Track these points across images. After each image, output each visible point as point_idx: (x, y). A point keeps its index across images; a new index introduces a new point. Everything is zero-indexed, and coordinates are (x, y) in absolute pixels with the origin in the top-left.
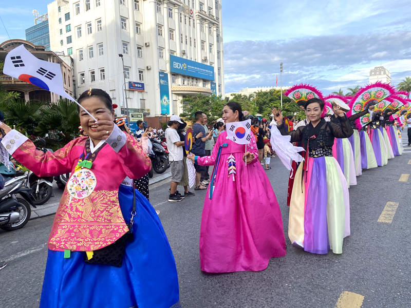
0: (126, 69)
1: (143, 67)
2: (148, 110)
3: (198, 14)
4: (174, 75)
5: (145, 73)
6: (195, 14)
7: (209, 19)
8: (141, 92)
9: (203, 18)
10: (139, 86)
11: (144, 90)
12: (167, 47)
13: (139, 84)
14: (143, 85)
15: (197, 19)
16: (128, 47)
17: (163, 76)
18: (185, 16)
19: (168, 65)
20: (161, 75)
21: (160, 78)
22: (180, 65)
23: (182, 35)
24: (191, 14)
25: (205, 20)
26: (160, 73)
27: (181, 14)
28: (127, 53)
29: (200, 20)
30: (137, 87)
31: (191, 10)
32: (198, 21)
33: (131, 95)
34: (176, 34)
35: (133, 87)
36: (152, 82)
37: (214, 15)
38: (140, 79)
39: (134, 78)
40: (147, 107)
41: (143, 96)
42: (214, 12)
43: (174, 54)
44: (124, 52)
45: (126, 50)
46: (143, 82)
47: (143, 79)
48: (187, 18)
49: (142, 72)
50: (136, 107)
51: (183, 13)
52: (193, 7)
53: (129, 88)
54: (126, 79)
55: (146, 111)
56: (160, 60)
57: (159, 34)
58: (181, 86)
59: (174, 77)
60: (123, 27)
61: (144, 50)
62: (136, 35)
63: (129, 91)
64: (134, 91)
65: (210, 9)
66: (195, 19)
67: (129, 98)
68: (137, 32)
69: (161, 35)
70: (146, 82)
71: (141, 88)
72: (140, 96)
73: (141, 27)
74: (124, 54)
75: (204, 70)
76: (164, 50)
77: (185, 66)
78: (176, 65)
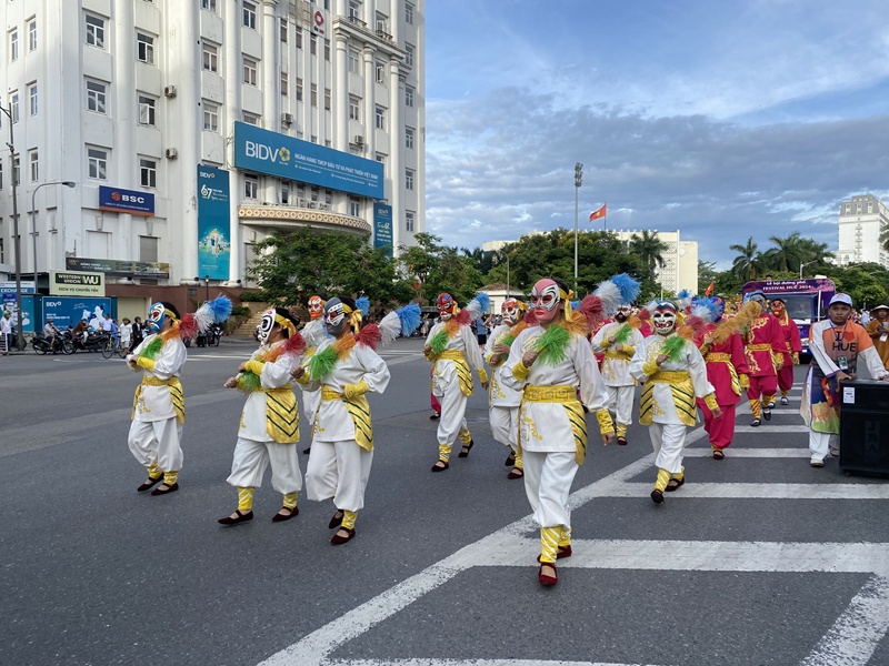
0: (98, 154)
1: (153, 151)
2: (165, 266)
3: (337, 25)
4: (255, 177)
5: (163, 170)
6: (332, 26)
7: (375, 42)
8: (146, 217)
9: (354, 38)
10: (133, 199)
11: (152, 210)
12: (230, 102)
13: (137, 194)
14: (149, 199)
15: (338, 40)
16: (108, 94)
17: (211, 176)
18: (299, 28)
19: (230, 150)
20: (203, 175)
21: (201, 182)
22: (269, 150)
23: (284, 75)
24: (319, 24)
25: (364, 43)
26: (200, 169)
27: (284, 21)
28: (101, 110)
29: (345, 42)
30: (129, 203)
31: (318, 14)
32: (340, 45)
33: (108, 223)
34: (265, 72)
35: (113, 201)
36: (178, 193)
37: (394, 33)
38: (144, 182)
39: (122, 176)
40: (162, 258)
41: (150, 228)
42: (392, 27)
43: (253, 121)
44: (92, 106)
45: (97, 103)
46: (151, 191)
47: (153, 184)
48: (303, 33)
49: (152, 165)
50: (123, 256)
51: (290, 20)
52: (326, 7)
53: (101, 203)
54: (93, 180)
55: (156, 270)
56: (205, 135)
57: (207, 67)
58: (265, 207)
59: (252, 181)
60: (90, 40)
61: (162, 107)
62: (139, 65)
63: (103, 211)
64: (117, 213)
65: (381, 17)
66: (331, 38)
67: (100, 231)
68: (142, 56)
69: (214, 69)
70: (160, 192)
71: (144, 206)
72: (141, 228)
73: (156, 45)
74: (91, 112)
75: (351, 171)
76: (221, 109)
77: (285, 154)
78: (255, 151)
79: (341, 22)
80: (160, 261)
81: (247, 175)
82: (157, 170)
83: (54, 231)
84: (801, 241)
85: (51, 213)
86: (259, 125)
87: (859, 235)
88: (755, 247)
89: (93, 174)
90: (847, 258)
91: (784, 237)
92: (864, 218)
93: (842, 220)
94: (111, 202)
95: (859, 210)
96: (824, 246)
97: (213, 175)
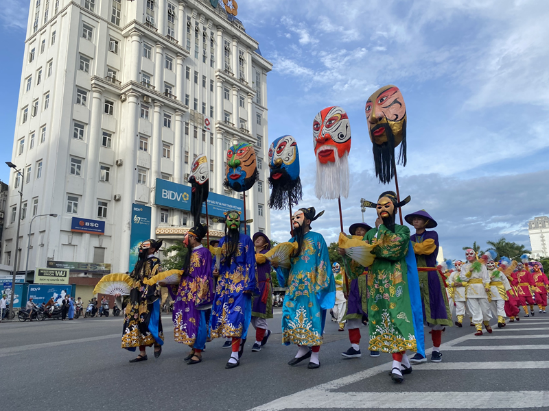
0: (73, 198)
1: (106, 196)
2: (108, 266)
3: (218, 125)
4: (167, 210)
5: (112, 208)
6: (214, 126)
7: (240, 134)
8: (99, 236)
9: (227, 132)
10: (92, 225)
11: (103, 231)
12: (154, 168)
13: (95, 222)
14: (102, 225)
15: (218, 133)
16: (82, 165)
17: (140, 210)
18: (196, 127)
19: (153, 194)
20: (135, 209)
21: (134, 213)
22: (176, 194)
23: (187, 152)
24: (207, 125)
25: (233, 135)
26: (134, 206)
27: (187, 124)
28: (78, 174)
29: (222, 134)
30: (90, 227)
31: (207, 120)
32: (219, 136)
33: (76, 240)
34: (175, 152)
35: (79, 226)
36: (120, 221)
37: (250, 129)
38: (100, 214)
39: (87, 211)
40: (107, 261)
41: (101, 242)
42: (249, 126)
43: (167, 178)
44: (73, 172)
45: (76, 169)
46: (103, 220)
47: (105, 216)
48: (198, 130)
49: (105, 204)
50: (83, 260)
51: (191, 123)
52: (211, 116)
53: (73, 227)
54: (69, 214)
55: (103, 268)
56: (138, 186)
57: (141, 148)
58: (173, 228)
59: (165, 213)
60: (76, 136)
61: (114, 172)
62: (102, 149)
63: (73, 232)
64: (82, 234)
65: (242, 120)
66: (214, 132)
67: (70, 245)
68: (104, 144)
69: (146, 150)
70: (109, 221)
71: (98, 229)
72: (95, 242)
73: (113, 138)
74: (72, 175)
75: (225, 205)
76: (148, 172)
77: (186, 197)
78: (167, 195)
79: (220, 123)
80: (105, 262)
81: (162, 209)
82: (108, 207)
83: (42, 245)
84: (507, 244)
85: (42, 234)
86: (171, 180)
87: (543, 241)
88: (479, 248)
89: (69, 210)
90: (538, 255)
91: (496, 241)
92: (544, 230)
93: (530, 232)
94: (78, 226)
95: (540, 225)
96: (523, 246)
97: (141, 210)
